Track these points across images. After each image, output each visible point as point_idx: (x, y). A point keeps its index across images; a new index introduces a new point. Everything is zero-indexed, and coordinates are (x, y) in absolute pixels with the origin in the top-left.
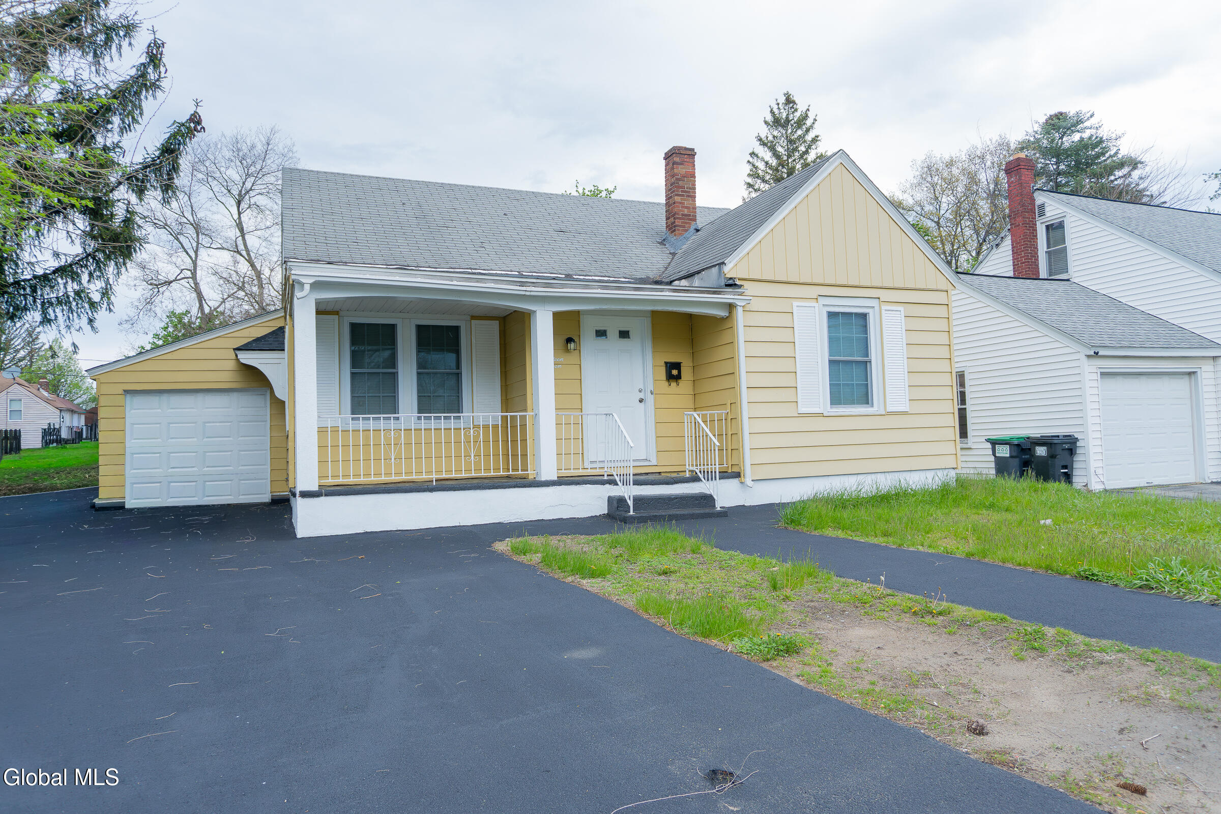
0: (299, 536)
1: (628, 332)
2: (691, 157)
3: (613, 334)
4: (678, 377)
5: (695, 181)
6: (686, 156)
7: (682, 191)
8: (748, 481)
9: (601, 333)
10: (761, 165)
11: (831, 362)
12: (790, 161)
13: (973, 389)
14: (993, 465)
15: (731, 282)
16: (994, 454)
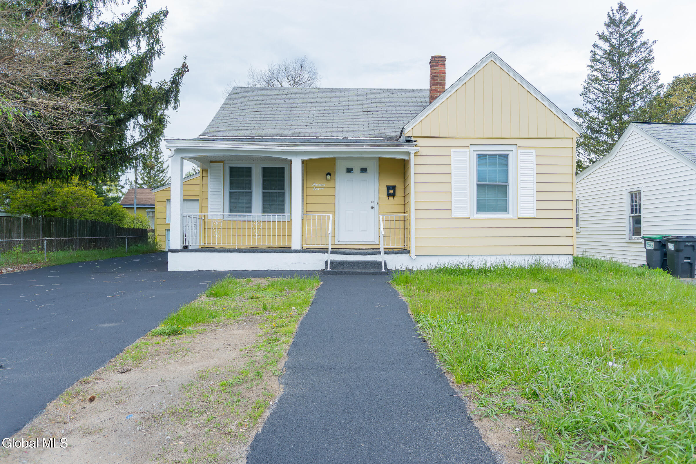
0: (169, 271)
1: (366, 169)
2: (443, 61)
3: (357, 170)
4: (393, 195)
5: (445, 76)
6: (439, 61)
7: (436, 83)
8: (413, 256)
9: (349, 170)
10: (600, 53)
11: (478, 186)
12: (621, 48)
13: (645, 202)
14: (645, 254)
15: (409, 139)
16: (645, 247)
